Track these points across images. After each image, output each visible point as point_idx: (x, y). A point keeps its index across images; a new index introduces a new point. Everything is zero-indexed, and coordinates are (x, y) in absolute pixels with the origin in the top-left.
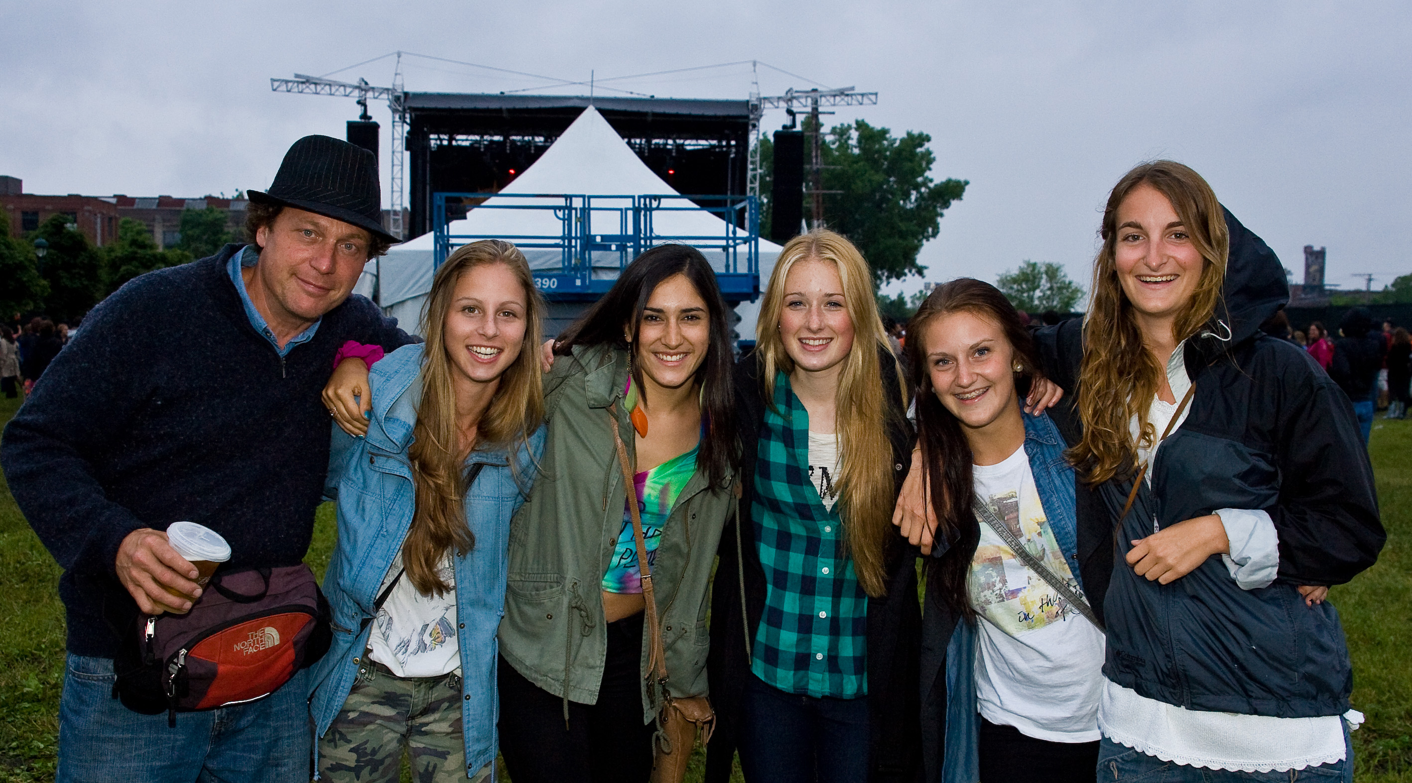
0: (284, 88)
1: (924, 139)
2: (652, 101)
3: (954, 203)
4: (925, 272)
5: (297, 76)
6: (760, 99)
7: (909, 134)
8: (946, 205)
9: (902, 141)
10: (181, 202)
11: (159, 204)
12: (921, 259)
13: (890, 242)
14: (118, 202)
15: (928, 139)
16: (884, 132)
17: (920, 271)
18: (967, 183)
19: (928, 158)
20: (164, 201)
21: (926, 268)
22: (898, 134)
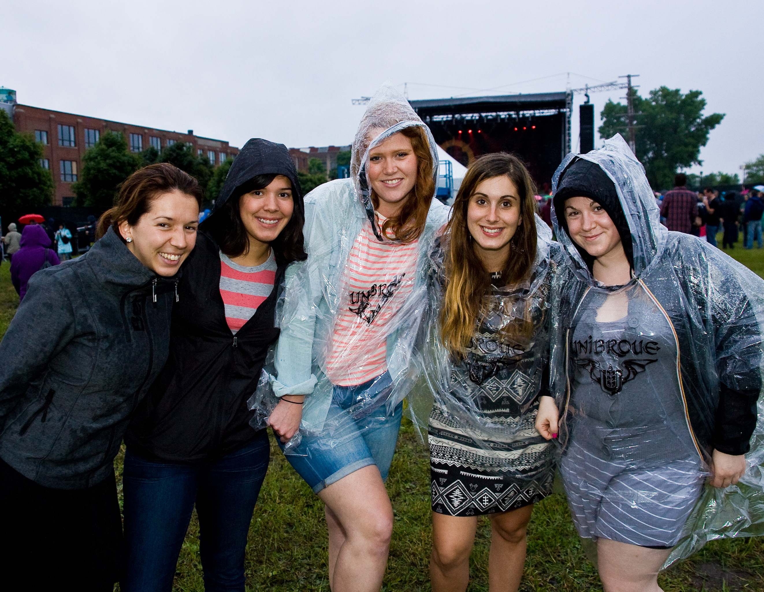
0: (357, 103)
1: (697, 94)
2: (520, 96)
3: (717, 126)
4: (703, 163)
5: (362, 97)
6: (572, 91)
7: (691, 91)
8: (713, 127)
9: (687, 96)
10: (338, 148)
11: (329, 150)
12: (700, 157)
13: (679, 149)
14: (311, 151)
15: (700, 93)
16: (677, 91)
17: (700, 163)
18: (724, 115)
19: (703, 103)
20: (331, 148)
21: (703, 161)
22: (684, 92)
